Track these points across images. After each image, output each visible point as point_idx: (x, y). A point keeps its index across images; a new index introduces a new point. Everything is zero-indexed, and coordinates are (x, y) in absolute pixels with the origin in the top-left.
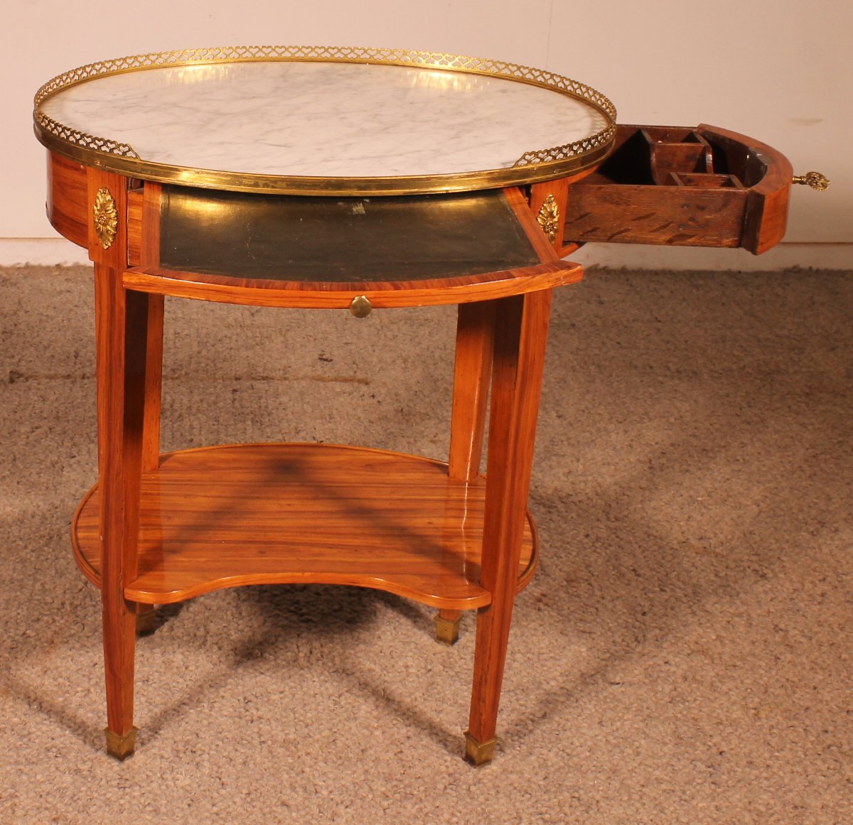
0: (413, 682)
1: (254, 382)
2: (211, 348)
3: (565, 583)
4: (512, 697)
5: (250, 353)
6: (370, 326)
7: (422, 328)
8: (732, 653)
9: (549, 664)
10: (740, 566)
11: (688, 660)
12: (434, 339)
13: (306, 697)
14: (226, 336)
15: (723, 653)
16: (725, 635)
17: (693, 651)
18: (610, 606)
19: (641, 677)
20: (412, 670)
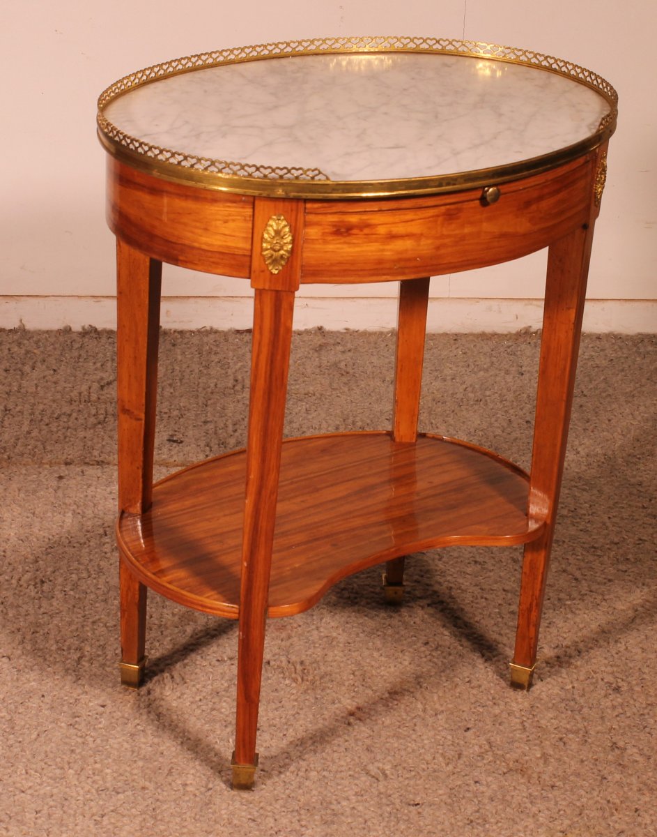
0: (188, 801)
1: (85, 468)
2: (45, 427)
3: (387, 695)
4: (294, 817)
5: (89, 434)
6: (238, 401)
7: (300, 403)
8: (555, 772)
9: (346, 782)
10: (593, 678)
11: (502, 779)
12: (310, 417)
13: (65, 817)
14: (64, 414)
15: (544, 772)
16: (552, 753)
17: (511, 770)
18: (430, 720)
19: (444, 797)
20: (189, 789)
